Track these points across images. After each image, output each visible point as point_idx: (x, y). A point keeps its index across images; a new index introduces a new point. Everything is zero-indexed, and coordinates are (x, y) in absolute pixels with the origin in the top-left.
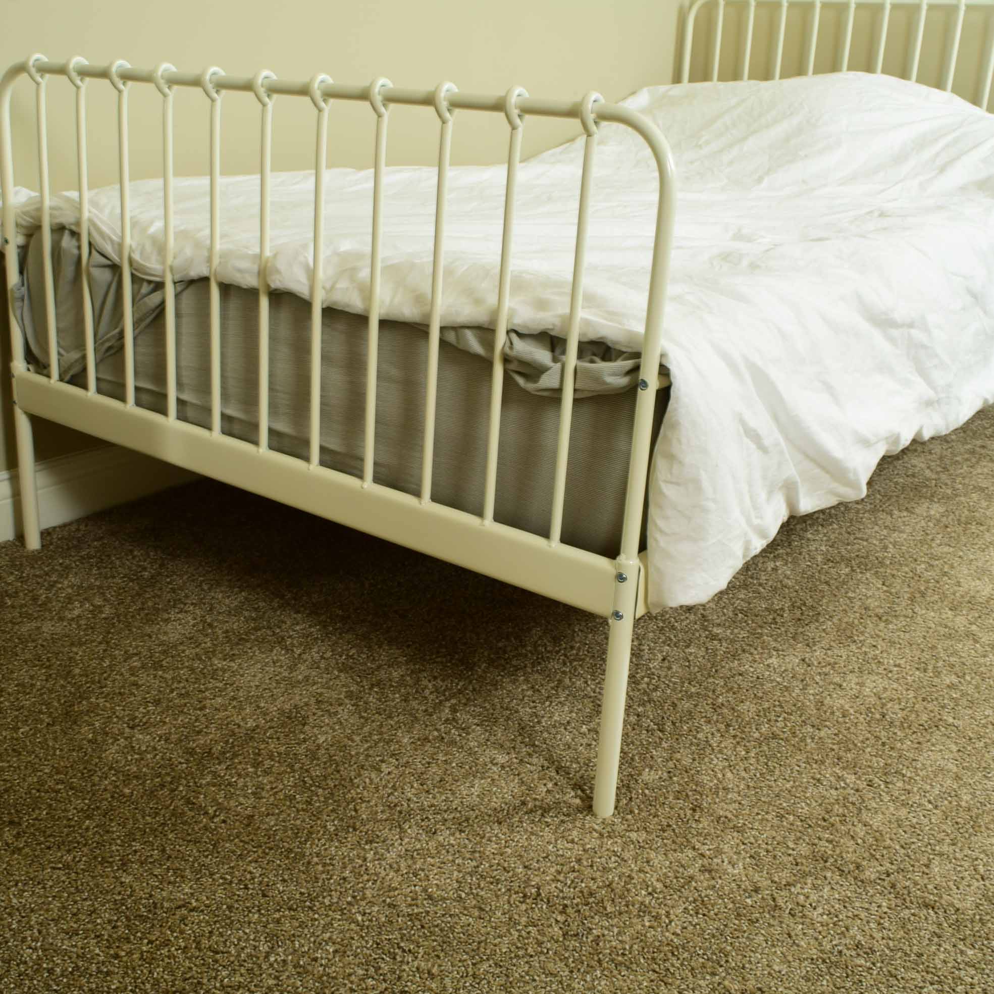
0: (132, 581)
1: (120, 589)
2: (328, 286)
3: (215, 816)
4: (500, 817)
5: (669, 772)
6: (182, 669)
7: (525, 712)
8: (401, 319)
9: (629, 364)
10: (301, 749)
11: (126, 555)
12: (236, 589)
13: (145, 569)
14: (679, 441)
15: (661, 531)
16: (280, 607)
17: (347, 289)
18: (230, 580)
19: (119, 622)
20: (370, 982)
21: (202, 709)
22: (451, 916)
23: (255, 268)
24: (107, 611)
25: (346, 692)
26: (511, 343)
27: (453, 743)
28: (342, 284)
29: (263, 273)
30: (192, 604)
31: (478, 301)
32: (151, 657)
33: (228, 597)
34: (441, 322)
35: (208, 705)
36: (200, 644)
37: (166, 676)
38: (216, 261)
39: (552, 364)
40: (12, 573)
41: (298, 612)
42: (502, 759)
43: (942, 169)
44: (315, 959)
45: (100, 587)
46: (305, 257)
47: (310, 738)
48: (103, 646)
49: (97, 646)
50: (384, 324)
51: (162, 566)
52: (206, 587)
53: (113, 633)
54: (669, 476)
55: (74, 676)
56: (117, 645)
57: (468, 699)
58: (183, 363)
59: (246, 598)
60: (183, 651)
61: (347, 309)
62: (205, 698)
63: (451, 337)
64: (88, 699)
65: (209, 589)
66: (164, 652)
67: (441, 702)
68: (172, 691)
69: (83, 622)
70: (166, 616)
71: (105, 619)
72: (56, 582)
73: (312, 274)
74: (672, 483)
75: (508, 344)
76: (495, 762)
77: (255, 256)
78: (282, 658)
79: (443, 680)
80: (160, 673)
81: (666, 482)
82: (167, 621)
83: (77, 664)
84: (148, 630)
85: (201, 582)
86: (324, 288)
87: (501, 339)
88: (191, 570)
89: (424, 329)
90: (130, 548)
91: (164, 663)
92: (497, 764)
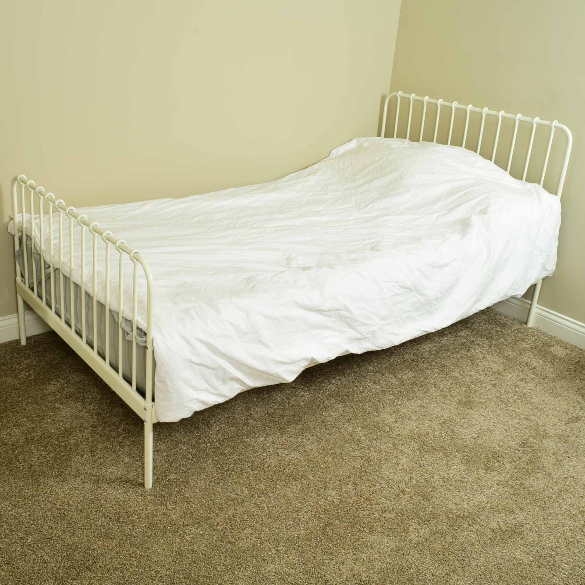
0: (48, 364)
1: (42, 368)
3: (21, 463)
4: (110, 482)
6: (43, 405)
19: (34, 382)
20: (33, 526)
21: (41, 422)
22: (71, 511)
24: (33, 377)
25: (92, 424)
27: (114, 451)
30: (63, 378)
32: (36, 399)
35: (43, 422)
36: (55, 396)
37: (36, 407)
40: (9, 355)
41: (97, 387)
43: (451, 210)
44: (21, 516)
45: (35, 366)
47: (69, 440)
48: (23, 392)
49: (21, 391)
50: (97, 302)
53: (29, 387)
55: (7, 402)
56: (28, 392)
60: (48, 398)
62: (44, 419)
66: (41, 397)
67: (122, 434)
68: (35, 414)
69: (22, 380)
70: (51, 382)
71: (30, 380)
72: (22, 361)
78: (80, 407)
82: (50, 384)
83: (11, 398)
84: (42, 387)
91: (39, 402)
92: (124, 462)
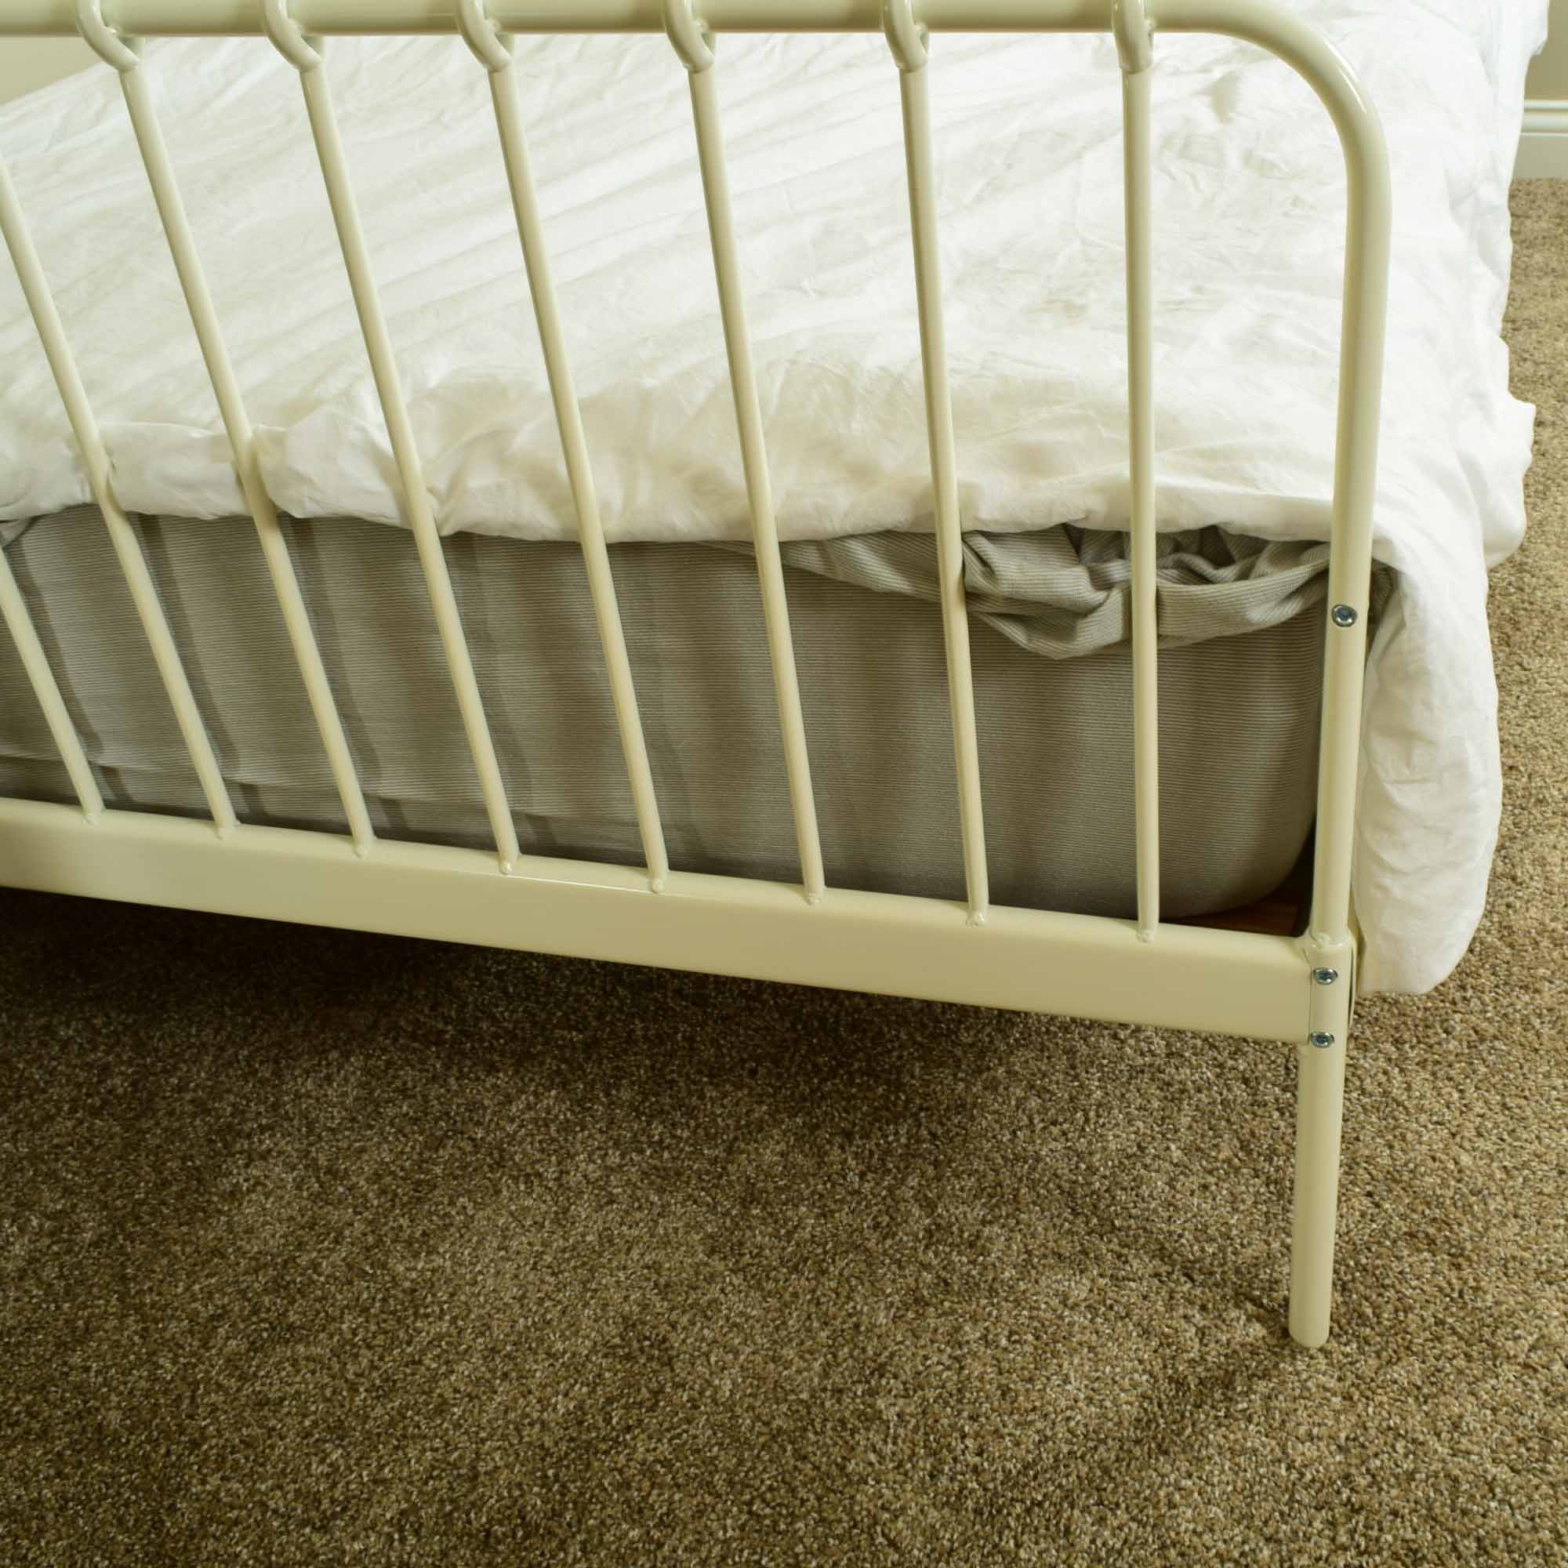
0: (95, 1113)
1: (81, 1147)
2: (442, 485)
4: (1159, 1437)
5: (1370, 1194)
7: (1051, 1149)
8: (667, 536)
9: (1299, 574)
10: (701, 1431)
11: (43, 1044)
12: (334, 1055)
13: (105, 1070)
14: (1428, 705)
15: (1394, 871)
16: (447, 1067)
17: (500, 487)
18: (306, 1033)
19: (129, 1236)
21: (442, 1408)
23: (226, 470)
24: (88, 1219)
25: (702, 1241)
26: (984, 562)
27: (971, 1287)
28: (480, 478)
29: (250, 478)
30: (263, 1129)
31: (861, 473)
32: (255, 1312)
33: (329, 1079)
34: (778, 532)
35: (449, 1394)
36: (340, 1233)
37: (317, 1351)
38: (102, 466)
39: (1100, 596)
41: (492, 1069)
42: (1080, 1291)
45: (35, 1158)
46: (363, 430)
47: (701, 1393)
48: (132, 1322)
49: (119, 1329)
50: (624, 552)
51: (139, 1047)
52: (266, 1072)
53: (134, 1278)
54: (1406, 771)
55: (116, 1438)
56: (163, 1309)
57: (936, 1164)
58: (80, 691)
59: (366, 1071)
60: (315, 1266)
61: (515, 535)
62: (434, 1379)
63: (811, 560)
64: (184, 1487)
65: (277, 1073)
66: (277, 1286)
67: (891, 1190)
68: (354, 1389)
69: (50, 1272)
70: (226, 1184)
71: (95, 1244)
73: (394, 469)
74: (1412, 782)
75: (975, 566)
76: (1070, 1302)
77: (215, 441)
78: (529, 1202)
79: (866, 1136)
80: (301, 1349)
81: (1397, 782)
82: (234, 1194)
83: (105, 1399)
84: (207, 1237)
85: (249, 1060)
86: (431, 490)
87: (953, 556)
88: (208, 1035)
89: (742, 551)
90: (43, 1021)
91: (292, 1317)
92: (1076, 1305)
